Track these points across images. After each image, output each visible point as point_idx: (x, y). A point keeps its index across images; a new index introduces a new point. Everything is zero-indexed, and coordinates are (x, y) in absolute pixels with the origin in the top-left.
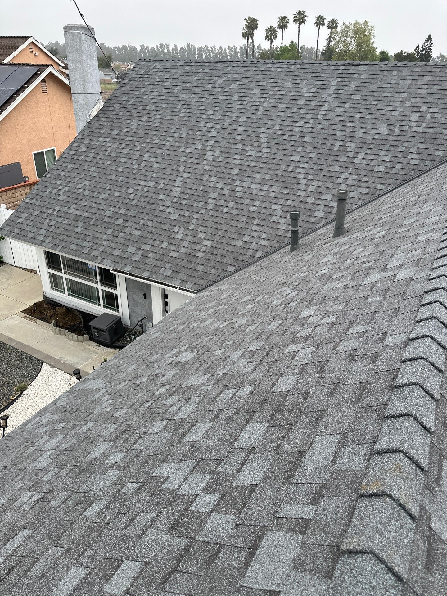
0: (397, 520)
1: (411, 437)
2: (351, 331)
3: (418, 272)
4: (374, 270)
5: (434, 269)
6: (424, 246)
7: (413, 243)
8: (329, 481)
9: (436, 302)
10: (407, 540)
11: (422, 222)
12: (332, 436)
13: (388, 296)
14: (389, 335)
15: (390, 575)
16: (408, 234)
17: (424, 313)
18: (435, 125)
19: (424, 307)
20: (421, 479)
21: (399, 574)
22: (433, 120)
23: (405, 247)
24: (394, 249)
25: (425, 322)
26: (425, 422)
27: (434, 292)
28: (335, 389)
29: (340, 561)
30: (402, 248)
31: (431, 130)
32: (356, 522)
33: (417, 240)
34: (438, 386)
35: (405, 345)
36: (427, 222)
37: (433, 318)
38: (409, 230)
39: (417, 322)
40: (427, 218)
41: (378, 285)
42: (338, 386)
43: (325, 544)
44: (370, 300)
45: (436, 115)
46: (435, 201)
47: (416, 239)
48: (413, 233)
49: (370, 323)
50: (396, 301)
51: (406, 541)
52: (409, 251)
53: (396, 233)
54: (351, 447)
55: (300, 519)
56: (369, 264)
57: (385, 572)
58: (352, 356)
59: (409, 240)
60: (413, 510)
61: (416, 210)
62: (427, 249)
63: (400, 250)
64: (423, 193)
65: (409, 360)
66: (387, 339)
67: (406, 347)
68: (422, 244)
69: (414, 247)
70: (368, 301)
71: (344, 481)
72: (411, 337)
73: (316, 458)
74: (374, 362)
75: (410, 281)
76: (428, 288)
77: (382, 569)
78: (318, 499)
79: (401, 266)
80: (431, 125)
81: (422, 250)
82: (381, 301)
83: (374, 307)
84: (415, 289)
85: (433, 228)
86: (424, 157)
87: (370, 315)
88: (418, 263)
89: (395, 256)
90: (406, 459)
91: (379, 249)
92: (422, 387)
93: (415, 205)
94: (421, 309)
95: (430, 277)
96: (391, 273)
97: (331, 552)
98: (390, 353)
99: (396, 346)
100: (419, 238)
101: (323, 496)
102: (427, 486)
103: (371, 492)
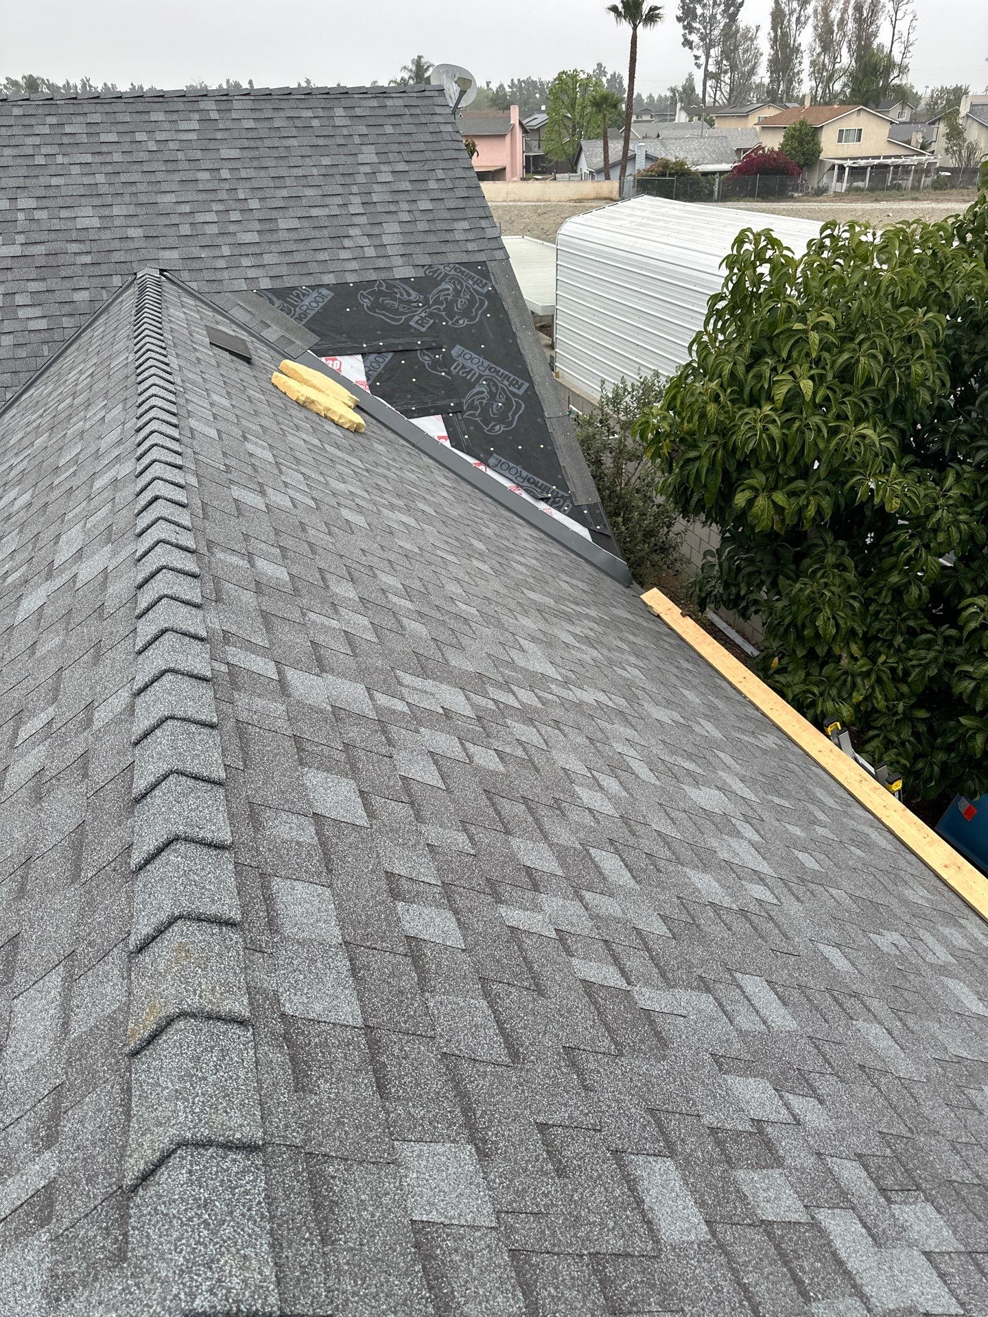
0: (212, 1047)
1: (190, 880)
2: (23, 735)
3: (115, 553)
4: (32, 583)
5: (140, 535)
6: (112, 497)
7: (89, 498)
8: (66, 1073)
9: (160, 599)
10: (244, 1068)
11: (93, 449)
12: (47, 978)
13: (73, 625)
14: (96, 704)
15: (232, 1156)
16: (76, 482)
17: (147, 629)
18: (44, 236)
19: (143, 619)
20: (237, 943)
21: (245, 1140)
22: (34, 226)
23: (77, 510)
24: (58, 523)
25: (154, 646)
26: (209, 835)
27: (152, 581)
28: (25, 878)
29: (132, 1212)
30: (71, 515)
31: (41, 249)
32: (138, 1111)
33: (94, 489)
34: (216, 755)
35: (131, 710)
36: (103, 445)
37: (163, 632)
38: (74, 473)
39: (140, 653)
40: (100, 438)
41: (48, 611)
42: (29, 868)
43: (96, 1203)
44: (41, 650)
45: (38, 215)
46: (106, 398)
47: (92, 487)
48: (83, 476)
49: (55, 699)
50: (91, 630)
51: (241, 1074)
52: (87, 517)
53: (51, 487)
54: (90, 973)
55: (33, 1196)
56: (17, 575)
57: (219, 1159)
58: (39, 788)
59: (80, 494)
60: (237, 1007)
61: (76, 427)
62: (117, 500)
63: (69, 520)
64: (79, 387)
65: (145, 735)
66: (96, 715)
67: (134, 711)
68: (106, 494)
69: (94, 503)
70: (38, 654)
71: (96, 1050)
72: (135, 687)
73: (27, 1046)
74: (85, 776)
75: (106, 578)
76: (140, 579)
77: (212, 1157)
78: (57, 1125)
79: (79, 555)
80: (35, 237)
81: (109, 506)
82: (64, 641)
83: (53, 661)
84: (119, 588)
85: (117, 454)
86: (54, 310)
87: (50, 681)
88: (109, 536)
89: (64, 538)
90: (195, 925)
91: (29, 533)
92: (181, 773)
93: (70, 417)
94: (141, 625)
95: (138, 554)
96: (66, 577)
97: (112, 1209)
98: (109, 739)
99: (117, 721)
100: (98, 484)
101: (65, 1113)
102: (253, 948)
103: (146, 1034)
